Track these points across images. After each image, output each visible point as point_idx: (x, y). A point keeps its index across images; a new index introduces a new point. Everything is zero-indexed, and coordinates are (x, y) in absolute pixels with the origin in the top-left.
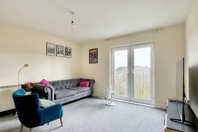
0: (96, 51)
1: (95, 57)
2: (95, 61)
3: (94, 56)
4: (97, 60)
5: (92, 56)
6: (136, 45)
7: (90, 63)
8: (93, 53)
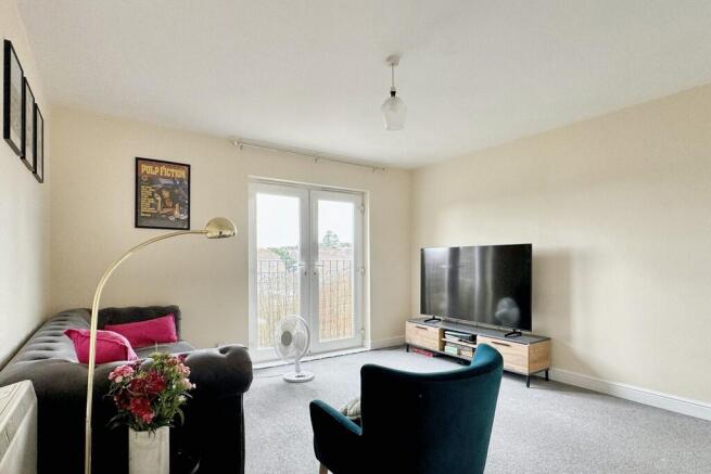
0: (182, 174)
1: (174, 199)
2: (172, 218)
3: (166, 194)
4: (186, 217)
5: (159, 192)
6: (324, 189)
7: (137, 226)
8: (164, 181)
